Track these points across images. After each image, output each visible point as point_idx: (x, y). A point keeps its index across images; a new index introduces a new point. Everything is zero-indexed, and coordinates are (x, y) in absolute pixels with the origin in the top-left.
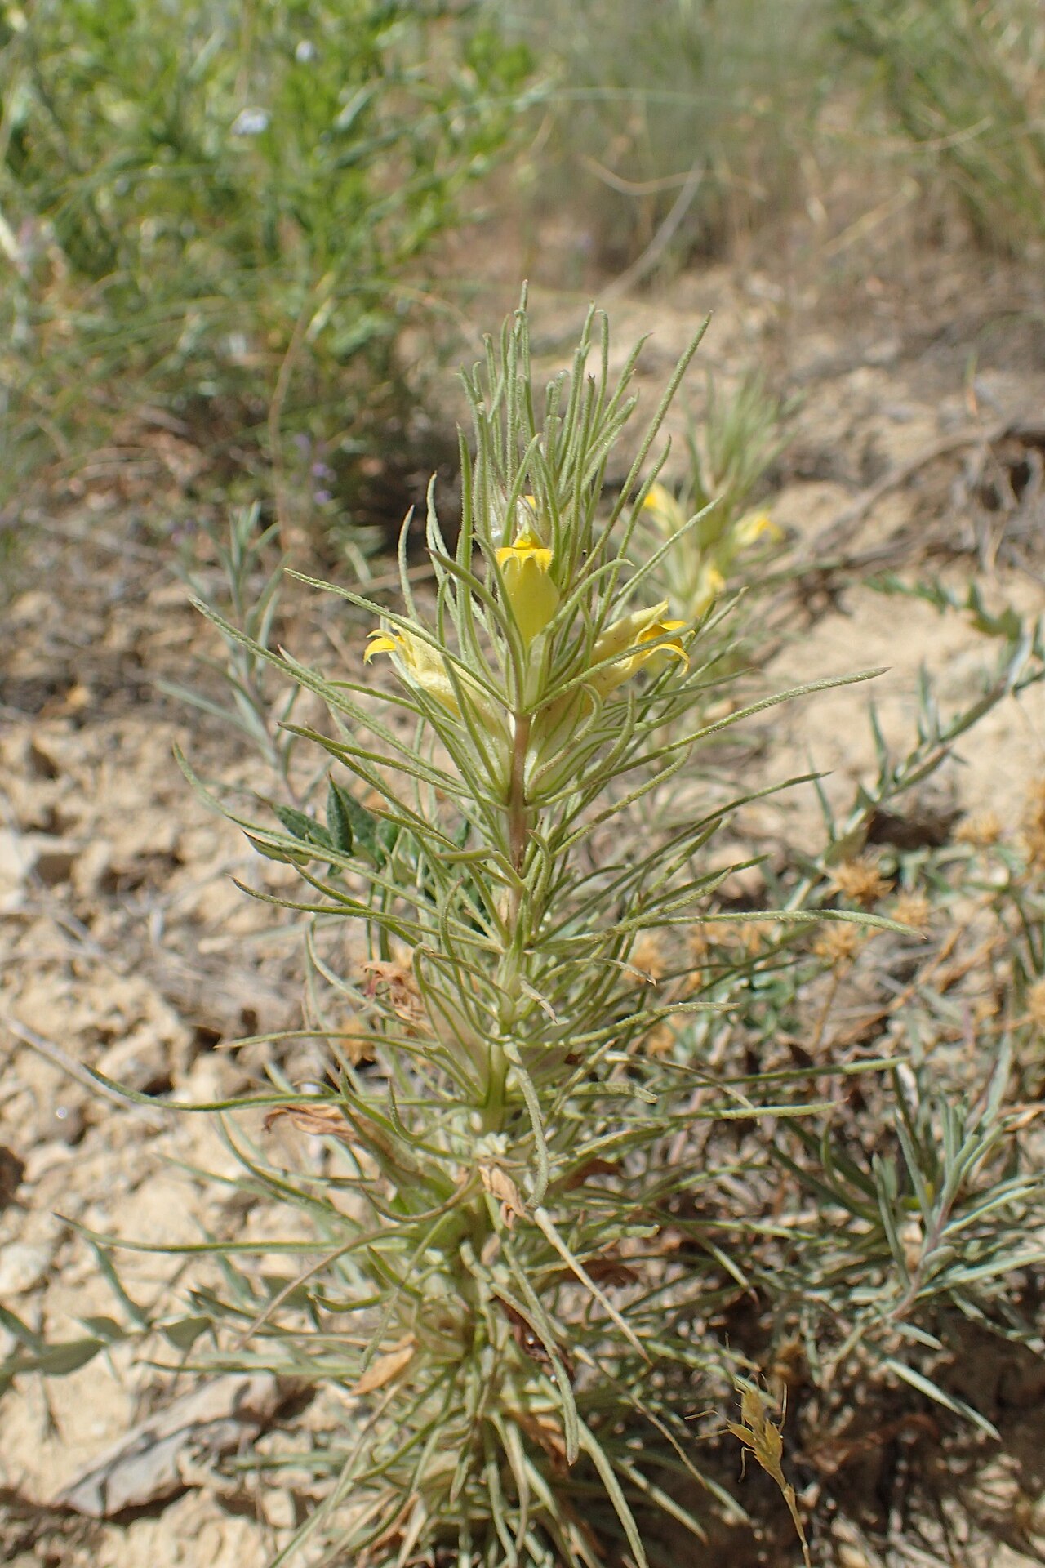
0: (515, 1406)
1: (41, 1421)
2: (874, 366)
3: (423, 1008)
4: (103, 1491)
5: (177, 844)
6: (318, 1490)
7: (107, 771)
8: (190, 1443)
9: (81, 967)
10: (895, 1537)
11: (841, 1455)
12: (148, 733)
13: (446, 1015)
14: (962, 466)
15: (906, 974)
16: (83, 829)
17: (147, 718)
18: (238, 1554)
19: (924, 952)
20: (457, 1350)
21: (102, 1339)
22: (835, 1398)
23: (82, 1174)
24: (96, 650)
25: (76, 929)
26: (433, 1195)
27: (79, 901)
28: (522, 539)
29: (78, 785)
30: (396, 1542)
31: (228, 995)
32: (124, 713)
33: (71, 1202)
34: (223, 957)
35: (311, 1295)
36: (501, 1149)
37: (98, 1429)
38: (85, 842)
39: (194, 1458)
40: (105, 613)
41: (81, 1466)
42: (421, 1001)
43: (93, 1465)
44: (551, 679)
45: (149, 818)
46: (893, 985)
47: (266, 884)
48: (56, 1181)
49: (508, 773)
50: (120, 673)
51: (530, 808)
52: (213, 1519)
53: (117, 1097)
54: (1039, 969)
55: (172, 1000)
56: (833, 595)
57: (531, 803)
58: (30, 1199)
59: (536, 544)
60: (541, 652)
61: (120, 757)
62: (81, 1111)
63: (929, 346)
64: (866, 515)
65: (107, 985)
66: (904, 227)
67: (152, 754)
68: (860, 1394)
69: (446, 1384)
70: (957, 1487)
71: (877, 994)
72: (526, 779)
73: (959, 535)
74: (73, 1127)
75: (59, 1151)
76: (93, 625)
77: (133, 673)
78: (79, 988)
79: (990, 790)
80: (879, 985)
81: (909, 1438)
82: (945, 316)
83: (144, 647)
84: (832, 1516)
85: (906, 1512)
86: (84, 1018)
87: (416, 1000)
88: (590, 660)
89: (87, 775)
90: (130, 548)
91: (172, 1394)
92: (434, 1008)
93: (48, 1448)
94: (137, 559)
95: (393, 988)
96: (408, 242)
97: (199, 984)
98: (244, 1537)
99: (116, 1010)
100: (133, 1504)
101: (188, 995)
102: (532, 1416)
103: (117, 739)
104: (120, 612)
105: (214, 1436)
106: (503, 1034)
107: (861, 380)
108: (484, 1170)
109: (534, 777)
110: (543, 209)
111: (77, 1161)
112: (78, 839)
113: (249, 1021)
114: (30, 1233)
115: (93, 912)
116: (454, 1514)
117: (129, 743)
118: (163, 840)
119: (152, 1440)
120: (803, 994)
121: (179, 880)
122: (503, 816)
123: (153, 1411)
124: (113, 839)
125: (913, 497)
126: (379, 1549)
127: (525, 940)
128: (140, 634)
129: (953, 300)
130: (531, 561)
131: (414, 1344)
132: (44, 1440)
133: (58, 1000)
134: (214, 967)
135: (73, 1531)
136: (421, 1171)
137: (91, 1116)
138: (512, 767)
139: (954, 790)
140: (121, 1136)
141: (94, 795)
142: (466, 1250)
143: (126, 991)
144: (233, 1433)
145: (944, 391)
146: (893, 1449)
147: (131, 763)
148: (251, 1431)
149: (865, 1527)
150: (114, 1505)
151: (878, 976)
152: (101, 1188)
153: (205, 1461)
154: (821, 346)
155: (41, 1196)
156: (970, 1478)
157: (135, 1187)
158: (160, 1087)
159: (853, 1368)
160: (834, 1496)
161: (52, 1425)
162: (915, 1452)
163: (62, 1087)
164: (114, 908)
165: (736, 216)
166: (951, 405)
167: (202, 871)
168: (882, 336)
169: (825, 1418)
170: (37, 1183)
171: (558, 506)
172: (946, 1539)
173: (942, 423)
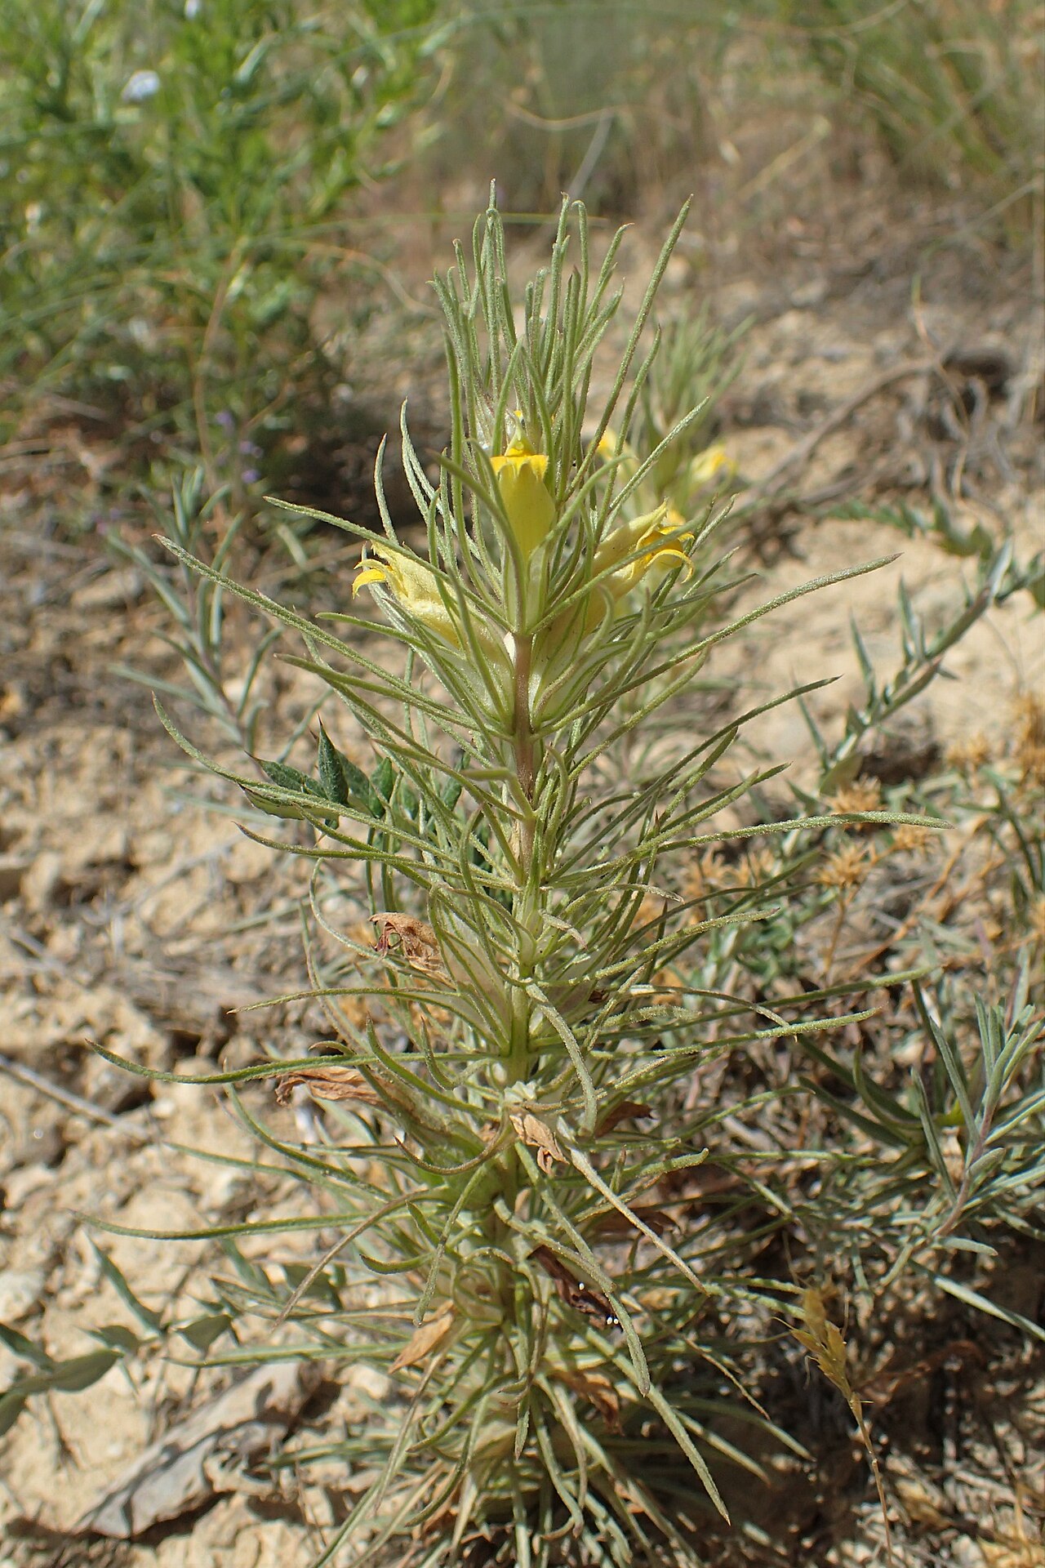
0: (561, 1366)
1: (54, 1448)
2: (802, 308)
3: (439, 956)
4: (128, 1511)
5: (129, 850)
6: (356, 1484)
7: (47, 780)
8: (217, 1450)
9: (43, 983)
10: (950, 1465)
11: (892, 1386)
12: (88, 737)
13: (463, 962)
14: (903, 400)
15: (900, 910)
16: (28, 842)
17: (82, 723)
18: (279, 1557)
19: (917, 885)
20: (496, 1315)
21: (117, 1349)
22: (875, 1335)
23: (66, 1196)
24: (23, 656)
25: (33, 946)
26: (461, 1153)
27: (33, 916)
28: (514, 447)
29: (19, 797)
30: (448, 1522)
31: (204, 995)
32: (59, 720)
33: (59, 1223)
34: (192, 957)
35: (333, 1281)
36: (532, 1096)
37: (114, 1451)
38: (33, 855)
39: (223, 1465)
40: (27, 619)
41: (101, 1489)
42: (435, 950)
43: (114, 1487)
44: (550, 597)
45: (97, 825)
46: (891, 922)
47: (229, 881)
48: (41, 1203)
49: (512, 701)
50: (51, 679)
51: (536, 735)
52: (248, 1526)
53: (95, 1112)
54: (1038, 885)
55: (144, 1006)
56: (785, 540)
57: (538, 729)
58: (14, 1225)
59: (528, 451)
60: (541, 566)
61: (60, 765)
62: (59, 1130)
63: (857, 283)
64: (812, 456)
65: (72, 998)
66: (819, 164)
67: (93, 759)
68: (899, 1328)
69: (486, 1353)
70: (1009, 1410)
71: (873, 932)
72: (531, 705)
73: (908, 469)
74: (51, 1147)
75: (39, 1174)
76: (17, 633)
77: (62, 678)
78: (43, 1004)
79: (964, 721)
80: (874, 922)
81: (954, 1366)
82: (871, 251)
83: (71, 651)
84: (885, 1453)
85: (959, 1439)
86: (51, 1033)
87: (430, 950)
88: (592, 570)
89: (27, 787)
90: (49, 547)
91: (189, 1406)
92: (450, 956)
93: (63, 1475)
94: (57, 559)
95: (405, 938)
96: (318, 202)
97: (171, 985)
98: (282, 1541)
99: (85, 1023)
100: (161, 1518)
101: (162, 999)
102: (579, 1374)
103: (55, 747)
104: (42, 617)
105: (240, 1442)
106: (523, 976)
107: (790, 323)
108: (516, 1119)
109: (541, 700)
110: (442, 173)
111: (60, 1182)
112: (23, 854)
113: (228, 1019)
114: (18, 1260)
115: (48, 927)
116: (503, 1489)
117: (66, 749)
118: (114, 846)
119: (175, 1453)
120: (800, 939)
121: (134, 886)
122: (508, 747)
123: (170, 1426)
124: (61, 850)
125: (857, 436)
126: (430, 1531)
127: (541, 875)
128: (67, 637)
129: (876, 234)
130: (526, 468)
131: (451, 1311)
132: (58, 1468)
133: (24, 1017)
134: (184, 968)
135: (100, 1556)
136: (448, 1129)
137: (69, 1135)
138: (516, 695)
139: (929, 722)
140: (103, 1153)
141: (38, 804)
142: (499, 1206)
143: (92, 1004)
144: (260, 1435)
145: (876, 328)
146: (940, 1378)
147: (72, 770)
148: (279, 1431)
149: (919, 1459)
150: (141, 1524)
151: (873, 914)
152: (86, 1206)
153: (234, 1467)
154: (745, 293)
155: (26, 1221)
156: (1019, 1399)
157: (124, 1202)
158: (139, 1099)
159: (889, 1304)
160: (885, 1431)
161: (65, 1452)
162: (961, 1379)
163: (35, 1108)
164: (69, 921)
165: (646, 164)
166: (887, 341)
167: (157, 875)
168: (807, 278)
169: (865, 1356)
170: (19, 1208)
171: (548, 411)
172: (1002, 1461)
173: (879, 359)
